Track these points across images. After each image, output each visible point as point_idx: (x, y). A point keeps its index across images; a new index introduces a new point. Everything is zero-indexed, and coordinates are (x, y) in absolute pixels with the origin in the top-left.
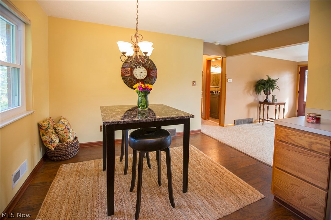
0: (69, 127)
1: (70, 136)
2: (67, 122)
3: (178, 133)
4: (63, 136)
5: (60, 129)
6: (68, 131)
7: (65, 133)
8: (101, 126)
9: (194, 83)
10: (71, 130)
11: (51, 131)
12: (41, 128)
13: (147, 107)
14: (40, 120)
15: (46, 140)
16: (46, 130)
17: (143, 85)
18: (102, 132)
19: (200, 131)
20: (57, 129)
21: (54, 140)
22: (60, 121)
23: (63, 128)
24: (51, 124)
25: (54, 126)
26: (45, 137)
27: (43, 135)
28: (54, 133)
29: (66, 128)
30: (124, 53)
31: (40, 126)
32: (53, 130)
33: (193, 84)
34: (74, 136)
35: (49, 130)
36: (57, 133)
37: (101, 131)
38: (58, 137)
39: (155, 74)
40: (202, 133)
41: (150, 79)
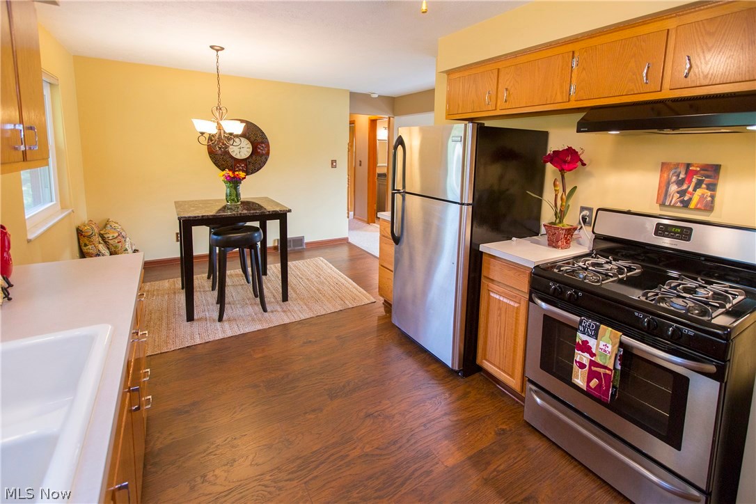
0: (123, 234)
1: (127, 246)
2: (120, 227)
3: (307, 244)
4: (116, 247)
5: (111, 236)
6: (123, 240)
7: (118, 242)
8: (177, 234)
9: (334, 163)
10: (128, 239)
11: (97, 239)
12: (82, 235)
13: (238, 201)
14: (78, 223)
15: (91, 251)
16: (89, 237)
17: (231, 174)
18: (179, 243)
19: (346, 239)
20: (106, 236)
21: (103, 252)
22: (109, 226)
23: (116, 235)
24: (96, 230)
25: (101, 232)
26: (88, 247)
27: (86, 245)
28: (101, 242)
29: (119, 235)
30: (202, 134)
31: (79, 232)
32: (100, 238)
33: (332, 164)
34: (134, 249)
35: (94, 238)
36: (105, 242)
37: (177, 241)
38: (108, 248)
39: (266, 149)
40: (349, 243)
41: (258, 158)
